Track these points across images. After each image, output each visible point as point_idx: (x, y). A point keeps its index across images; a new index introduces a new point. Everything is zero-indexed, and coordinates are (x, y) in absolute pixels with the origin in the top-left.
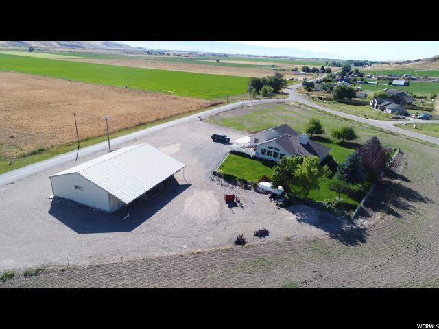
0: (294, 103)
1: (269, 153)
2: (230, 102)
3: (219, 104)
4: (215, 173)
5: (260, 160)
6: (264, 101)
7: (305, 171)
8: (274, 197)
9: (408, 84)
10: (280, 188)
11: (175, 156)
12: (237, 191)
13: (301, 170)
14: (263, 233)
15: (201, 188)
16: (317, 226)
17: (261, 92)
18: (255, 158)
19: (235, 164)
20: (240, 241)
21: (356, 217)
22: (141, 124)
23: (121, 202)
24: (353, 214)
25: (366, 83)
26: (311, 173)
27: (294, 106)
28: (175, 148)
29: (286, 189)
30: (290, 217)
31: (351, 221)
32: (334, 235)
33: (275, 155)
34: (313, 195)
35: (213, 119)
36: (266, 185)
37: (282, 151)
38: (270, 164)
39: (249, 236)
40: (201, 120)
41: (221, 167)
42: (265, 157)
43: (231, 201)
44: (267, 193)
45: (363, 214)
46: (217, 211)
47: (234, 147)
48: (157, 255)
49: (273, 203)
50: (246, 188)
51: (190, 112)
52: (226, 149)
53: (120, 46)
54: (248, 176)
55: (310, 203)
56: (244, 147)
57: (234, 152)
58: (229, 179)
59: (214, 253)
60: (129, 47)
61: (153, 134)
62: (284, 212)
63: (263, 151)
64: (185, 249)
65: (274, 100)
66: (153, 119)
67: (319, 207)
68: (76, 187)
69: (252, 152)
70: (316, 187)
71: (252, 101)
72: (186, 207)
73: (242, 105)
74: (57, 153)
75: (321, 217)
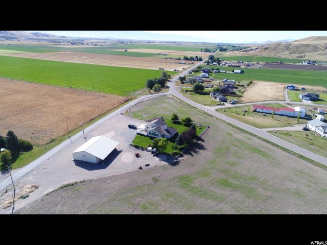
0: (170, 96)
1: (153, 134)
2: (136, 98)
3: (130, 99)
4: (131, 145)
5: (149, 137)
6: (155, 95)
7: (161, 144)
8: (153, 153)
9: (243, 71)
10: (155, 149)
11: (113, 138)
12: (140, 152)
13: (160, 143)
14: (148, 165)
15: (126, 151)
16: (165, 161)
17: (153, 89)
18: (147, 136)
19: (139, 140)
20: (141, 168)
21: (178, 157)
22: (92, 120)
23: (101, 160)
24: (177, 157)
25: (219, 72)
26: (163, 144)
27: (171, 98)
28: (112, 133)
29: (157, 150)
30: (157, 159)
31: (177, 159)
32: (170, 164)
33: (155, 135)
34: (165, 151)
35: (128, 113)
36: (150, 148)
37: (157, 133)
38: (152, 138)
39: (143, 166)
40: (121, 114)
41: (133, 142)
42: (151, 135)
43: (137, 156)
44: (150, 151)
45: (182, 156)
46: (133, 160)
47: (138, 131)
48: (116, 174)
49: (152, 155)
50: (143, 150)
51: (115, 108)
52: (135, 132)
53: (47, 35)
54: (144, 145)
55: (165, 154)
56: (143, 131)
57: (138, 134)
58: (137, 147)
59: (133, 172)
60: (54, 36)
61: (100, 125)
62: (156, 158)
63: (150, 133)
64: (124, 172)
65: (161, 94)
66: (96, 115)
67: (168, 155)
68: (84, 156)
69: (146, 134)
70: (165, 148)
71: (148, 96)
72: (122, 159)
73: (143, 99)
74: (62, 141)
75: (167, 158)
